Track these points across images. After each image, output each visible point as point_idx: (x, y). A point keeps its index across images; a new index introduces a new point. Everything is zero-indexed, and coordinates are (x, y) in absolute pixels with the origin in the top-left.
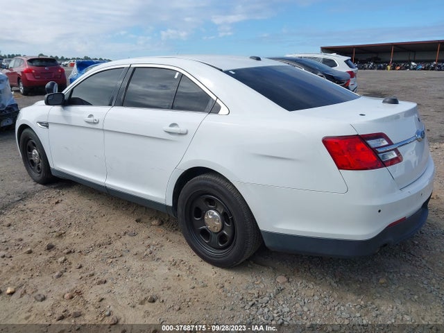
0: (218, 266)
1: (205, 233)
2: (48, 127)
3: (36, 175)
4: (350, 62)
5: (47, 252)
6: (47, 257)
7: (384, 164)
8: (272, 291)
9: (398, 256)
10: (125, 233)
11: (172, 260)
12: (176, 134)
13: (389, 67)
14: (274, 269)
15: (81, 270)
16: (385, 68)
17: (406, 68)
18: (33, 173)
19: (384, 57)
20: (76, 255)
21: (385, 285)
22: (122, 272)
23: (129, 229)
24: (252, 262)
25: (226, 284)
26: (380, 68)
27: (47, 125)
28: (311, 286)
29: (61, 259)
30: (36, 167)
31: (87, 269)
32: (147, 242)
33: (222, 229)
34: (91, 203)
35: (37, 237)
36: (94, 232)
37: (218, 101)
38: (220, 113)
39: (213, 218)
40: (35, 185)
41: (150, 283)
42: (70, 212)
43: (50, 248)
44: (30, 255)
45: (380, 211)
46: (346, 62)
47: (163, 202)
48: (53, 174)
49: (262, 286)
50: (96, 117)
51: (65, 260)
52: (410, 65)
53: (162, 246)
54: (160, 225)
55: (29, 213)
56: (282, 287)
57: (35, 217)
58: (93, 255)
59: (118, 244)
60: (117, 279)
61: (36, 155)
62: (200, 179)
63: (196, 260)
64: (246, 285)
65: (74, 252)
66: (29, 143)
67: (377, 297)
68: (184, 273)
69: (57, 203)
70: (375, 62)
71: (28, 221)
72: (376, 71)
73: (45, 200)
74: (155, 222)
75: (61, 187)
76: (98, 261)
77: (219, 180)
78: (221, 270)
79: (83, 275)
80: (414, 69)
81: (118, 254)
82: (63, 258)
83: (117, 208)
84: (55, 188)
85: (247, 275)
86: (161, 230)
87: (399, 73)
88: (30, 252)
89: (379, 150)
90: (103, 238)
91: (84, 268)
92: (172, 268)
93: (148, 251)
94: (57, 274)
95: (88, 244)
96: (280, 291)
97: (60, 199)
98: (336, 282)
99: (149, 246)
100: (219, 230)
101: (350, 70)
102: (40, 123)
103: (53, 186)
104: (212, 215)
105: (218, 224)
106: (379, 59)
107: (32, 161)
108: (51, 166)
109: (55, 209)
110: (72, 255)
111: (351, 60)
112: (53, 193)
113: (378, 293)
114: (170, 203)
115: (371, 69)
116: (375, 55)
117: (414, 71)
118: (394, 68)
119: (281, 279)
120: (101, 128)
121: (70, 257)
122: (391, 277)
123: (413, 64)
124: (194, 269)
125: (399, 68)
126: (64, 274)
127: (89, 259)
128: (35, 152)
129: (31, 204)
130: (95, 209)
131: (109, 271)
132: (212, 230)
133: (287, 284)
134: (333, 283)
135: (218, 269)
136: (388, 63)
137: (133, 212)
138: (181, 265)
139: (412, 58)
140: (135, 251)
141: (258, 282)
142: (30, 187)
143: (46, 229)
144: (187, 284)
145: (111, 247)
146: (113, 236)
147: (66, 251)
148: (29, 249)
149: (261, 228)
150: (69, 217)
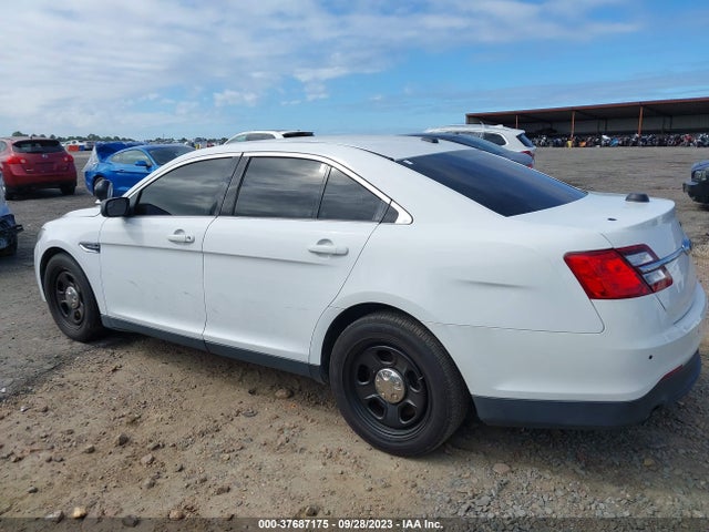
0: (400, 456)
1: (377, 405)
2: (98, 250)
3: (73, 329)
4: (524, 137)
5: (120, 448)
6: (122, 457)
7: (652, 289)
8: (491, 487)
9: (660, 425)
10: (238, 412)
11: (323, 449)
12: (328, 255)
13: (570, 143)
14: (484, 453)
15: (183, 474)
16: (563, 144)
17: (596, 144)
18: (67, 324)
19: (560, 128)
20: (168, 450)
21: (654, 468)
22: (250, 473)
23: (243, 406)
24: (450, 446)
25: (419, 482)
26: (557, 145)
27: (97, 248)
28: (548, 476)
29: (146, 459)
30: (72, 315)
31: (193, 472)
32: (277, 424)
33: (406, 396)
34: (169, 368)
35: (97, 426)
36: (188, 414)
37: (393, 205)
38: (397, 221)
39: (389, 381)
40: (70, 343)
41: (300, 487)
42: (139, 384)
43: (124, 441)
44: (93, 455)
45: (651, 357)
46: (519, 137)
47: (304, 360)
48: (105, 324)
49: (475, 481)
50: (188, 233)
51: (153, 459)
52: (601, 139)
53: (302, 430)
54: (289, 397)
55: (73, 388)
56: (505, 481)
57: (83, 394)
58: (196, 448)
59: (231, 430)
60: (246, 484)
61: (72, 296)
62: (369, 321)
63: (361, 448)
64: (449, 480)
65: (164, 446)
66: (62, 277)
67: (647, 487)
68: (349, 468)
69: (115, 370)
70: (548, 136)
71: (75, 401)
72: (551, 148)
73: (93, 368)
74: (280, 393)
75: (114, 345)
76: (206, 459)
77: (400, 322)
78: (405, 460)
79: (189, 481)
80: (607, 145)
81: (236, 446)
82: (150, 456)
83: (213, 374)
84: (104, 347)
85: (447, 465)
86: (292, 405)
87: (584, 152)
88: (92, 451)
89: (643, 269)
90: (204, 423)
91: (188, 470)
92: (328, 462)
93: (283, 438)
94: (147, 481)
95: (183, 433)
96: (504, 485)
97: (117, 364)
98: (582, 468)
99: (281, 430)
100: (400, 398)
101: (526, 149)
102: (86, 245)
103: (101, 344)
104: (388, 376)
105: (399, 389)
106: (555, 131)
107: (65, 306)
108: (103, 311)
109: (113, 380)
110: (161, 451)
111: (526, 134)
112: (103, 354)
113: (648, 480)
114: (317, 360)
115: (544, 145)
116: (548, 126)
117: (606, 148)
118: (577, 145)
119: (500, 468)
120: (200, 249)
121: (159, 455)
122: (659, 455)
123: (605, 137)
124: (363, 461)
125: (584, 144)
126: (159, 481)
127: (191, 456)
128: (71, 290)
129: (72, 374)
130: (178, 377)
131: (230, 473)
132: (388, 399)
133: (512, 475)
134: (578, 470)
135: (400, 459)
136: (568, 136)
137: (240, 380)
138: (341, 457)
139: (602, 129)
140: (261, 439)
141: (467, 475)
142: (62, 347)
143: (107, 412)
144: (358, 485)
145: (219, 435)
146: (219, 418)
147: (151, 445)
148: (89, 446)
149: (472, 393)
150: (139, 392)
